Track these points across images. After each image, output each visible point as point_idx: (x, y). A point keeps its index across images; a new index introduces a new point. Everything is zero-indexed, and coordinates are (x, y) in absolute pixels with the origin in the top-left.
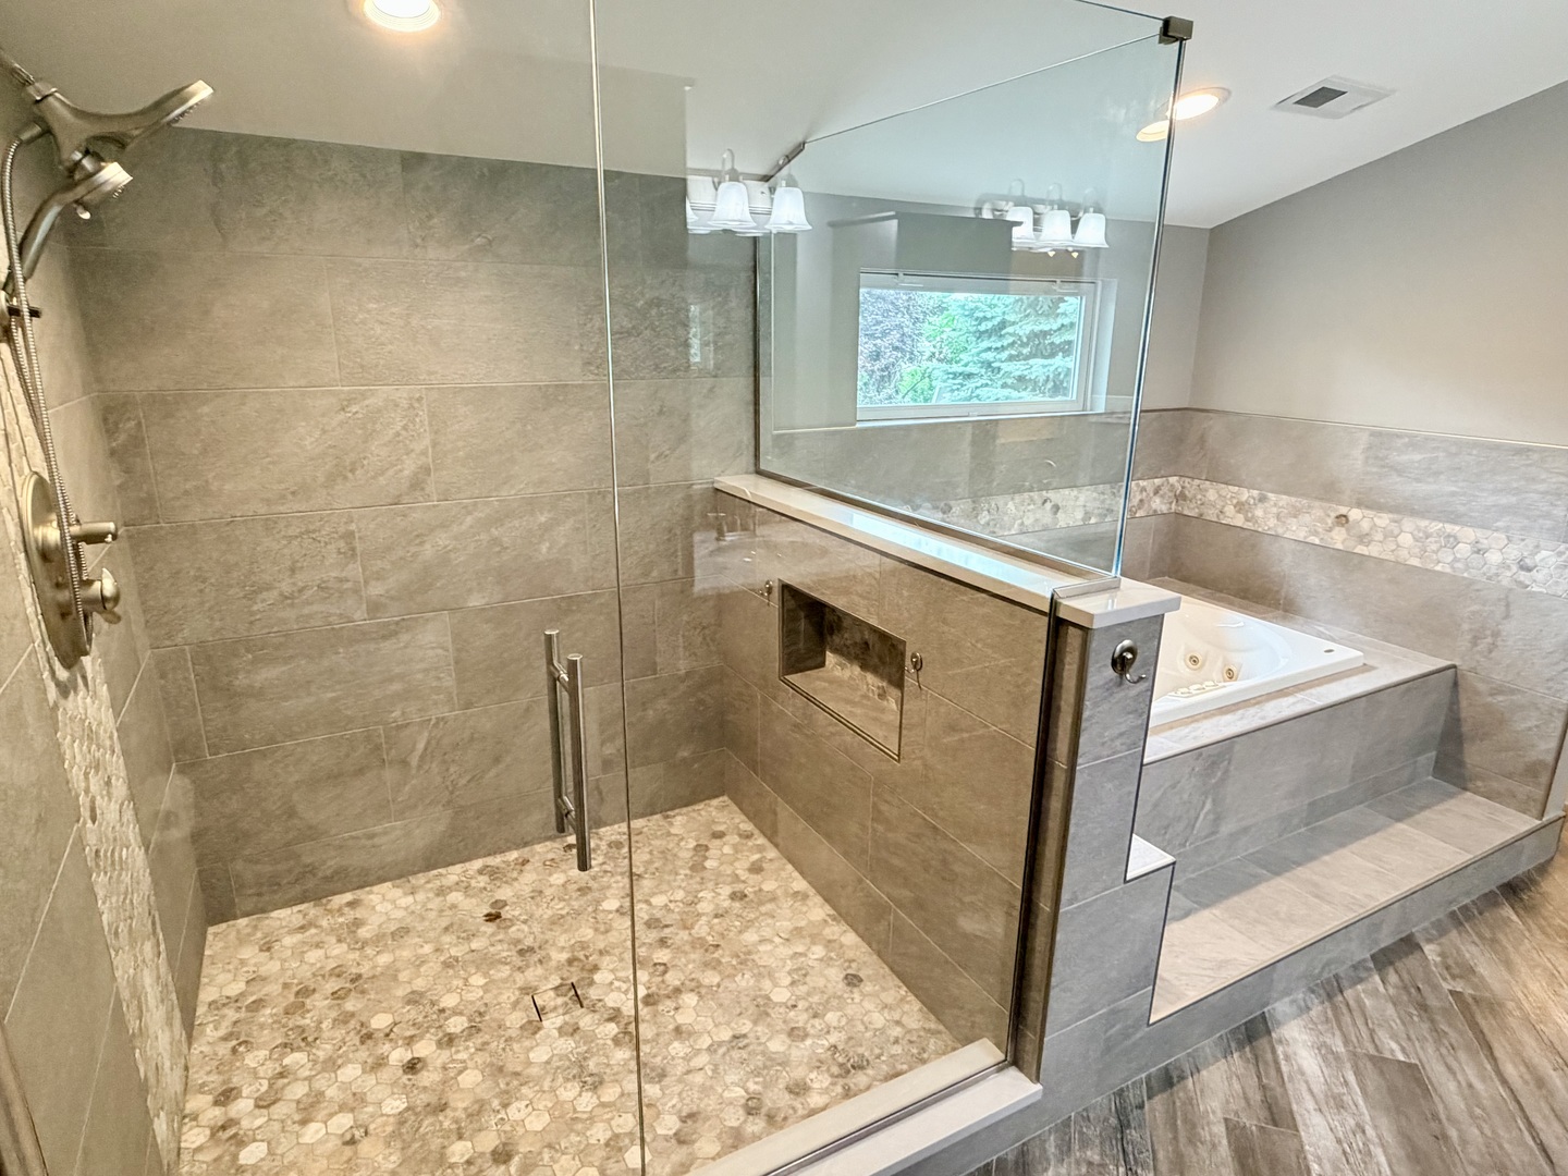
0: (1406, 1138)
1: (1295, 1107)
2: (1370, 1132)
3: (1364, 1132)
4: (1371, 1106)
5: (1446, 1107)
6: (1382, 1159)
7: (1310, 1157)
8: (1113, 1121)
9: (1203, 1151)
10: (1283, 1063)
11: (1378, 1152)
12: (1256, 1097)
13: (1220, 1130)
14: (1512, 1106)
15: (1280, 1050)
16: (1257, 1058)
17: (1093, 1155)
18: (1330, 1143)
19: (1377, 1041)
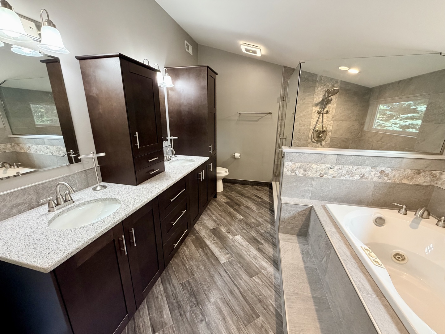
0: (244, 259)
1: (259, 253)
2: (248, 256)
4: (251, 261)
5: (242, 270)
7: (251, 246)
8: (272, 235)
9: (261, 238)
10: (267, 260)
11: (245, 253)
12: (264, 251)
13: (262, 242)
14: (233, 279)
15: (269, 263)
16: (270, 259)
17: (269, 230)
18: (251, 250)
19: (259, 279)
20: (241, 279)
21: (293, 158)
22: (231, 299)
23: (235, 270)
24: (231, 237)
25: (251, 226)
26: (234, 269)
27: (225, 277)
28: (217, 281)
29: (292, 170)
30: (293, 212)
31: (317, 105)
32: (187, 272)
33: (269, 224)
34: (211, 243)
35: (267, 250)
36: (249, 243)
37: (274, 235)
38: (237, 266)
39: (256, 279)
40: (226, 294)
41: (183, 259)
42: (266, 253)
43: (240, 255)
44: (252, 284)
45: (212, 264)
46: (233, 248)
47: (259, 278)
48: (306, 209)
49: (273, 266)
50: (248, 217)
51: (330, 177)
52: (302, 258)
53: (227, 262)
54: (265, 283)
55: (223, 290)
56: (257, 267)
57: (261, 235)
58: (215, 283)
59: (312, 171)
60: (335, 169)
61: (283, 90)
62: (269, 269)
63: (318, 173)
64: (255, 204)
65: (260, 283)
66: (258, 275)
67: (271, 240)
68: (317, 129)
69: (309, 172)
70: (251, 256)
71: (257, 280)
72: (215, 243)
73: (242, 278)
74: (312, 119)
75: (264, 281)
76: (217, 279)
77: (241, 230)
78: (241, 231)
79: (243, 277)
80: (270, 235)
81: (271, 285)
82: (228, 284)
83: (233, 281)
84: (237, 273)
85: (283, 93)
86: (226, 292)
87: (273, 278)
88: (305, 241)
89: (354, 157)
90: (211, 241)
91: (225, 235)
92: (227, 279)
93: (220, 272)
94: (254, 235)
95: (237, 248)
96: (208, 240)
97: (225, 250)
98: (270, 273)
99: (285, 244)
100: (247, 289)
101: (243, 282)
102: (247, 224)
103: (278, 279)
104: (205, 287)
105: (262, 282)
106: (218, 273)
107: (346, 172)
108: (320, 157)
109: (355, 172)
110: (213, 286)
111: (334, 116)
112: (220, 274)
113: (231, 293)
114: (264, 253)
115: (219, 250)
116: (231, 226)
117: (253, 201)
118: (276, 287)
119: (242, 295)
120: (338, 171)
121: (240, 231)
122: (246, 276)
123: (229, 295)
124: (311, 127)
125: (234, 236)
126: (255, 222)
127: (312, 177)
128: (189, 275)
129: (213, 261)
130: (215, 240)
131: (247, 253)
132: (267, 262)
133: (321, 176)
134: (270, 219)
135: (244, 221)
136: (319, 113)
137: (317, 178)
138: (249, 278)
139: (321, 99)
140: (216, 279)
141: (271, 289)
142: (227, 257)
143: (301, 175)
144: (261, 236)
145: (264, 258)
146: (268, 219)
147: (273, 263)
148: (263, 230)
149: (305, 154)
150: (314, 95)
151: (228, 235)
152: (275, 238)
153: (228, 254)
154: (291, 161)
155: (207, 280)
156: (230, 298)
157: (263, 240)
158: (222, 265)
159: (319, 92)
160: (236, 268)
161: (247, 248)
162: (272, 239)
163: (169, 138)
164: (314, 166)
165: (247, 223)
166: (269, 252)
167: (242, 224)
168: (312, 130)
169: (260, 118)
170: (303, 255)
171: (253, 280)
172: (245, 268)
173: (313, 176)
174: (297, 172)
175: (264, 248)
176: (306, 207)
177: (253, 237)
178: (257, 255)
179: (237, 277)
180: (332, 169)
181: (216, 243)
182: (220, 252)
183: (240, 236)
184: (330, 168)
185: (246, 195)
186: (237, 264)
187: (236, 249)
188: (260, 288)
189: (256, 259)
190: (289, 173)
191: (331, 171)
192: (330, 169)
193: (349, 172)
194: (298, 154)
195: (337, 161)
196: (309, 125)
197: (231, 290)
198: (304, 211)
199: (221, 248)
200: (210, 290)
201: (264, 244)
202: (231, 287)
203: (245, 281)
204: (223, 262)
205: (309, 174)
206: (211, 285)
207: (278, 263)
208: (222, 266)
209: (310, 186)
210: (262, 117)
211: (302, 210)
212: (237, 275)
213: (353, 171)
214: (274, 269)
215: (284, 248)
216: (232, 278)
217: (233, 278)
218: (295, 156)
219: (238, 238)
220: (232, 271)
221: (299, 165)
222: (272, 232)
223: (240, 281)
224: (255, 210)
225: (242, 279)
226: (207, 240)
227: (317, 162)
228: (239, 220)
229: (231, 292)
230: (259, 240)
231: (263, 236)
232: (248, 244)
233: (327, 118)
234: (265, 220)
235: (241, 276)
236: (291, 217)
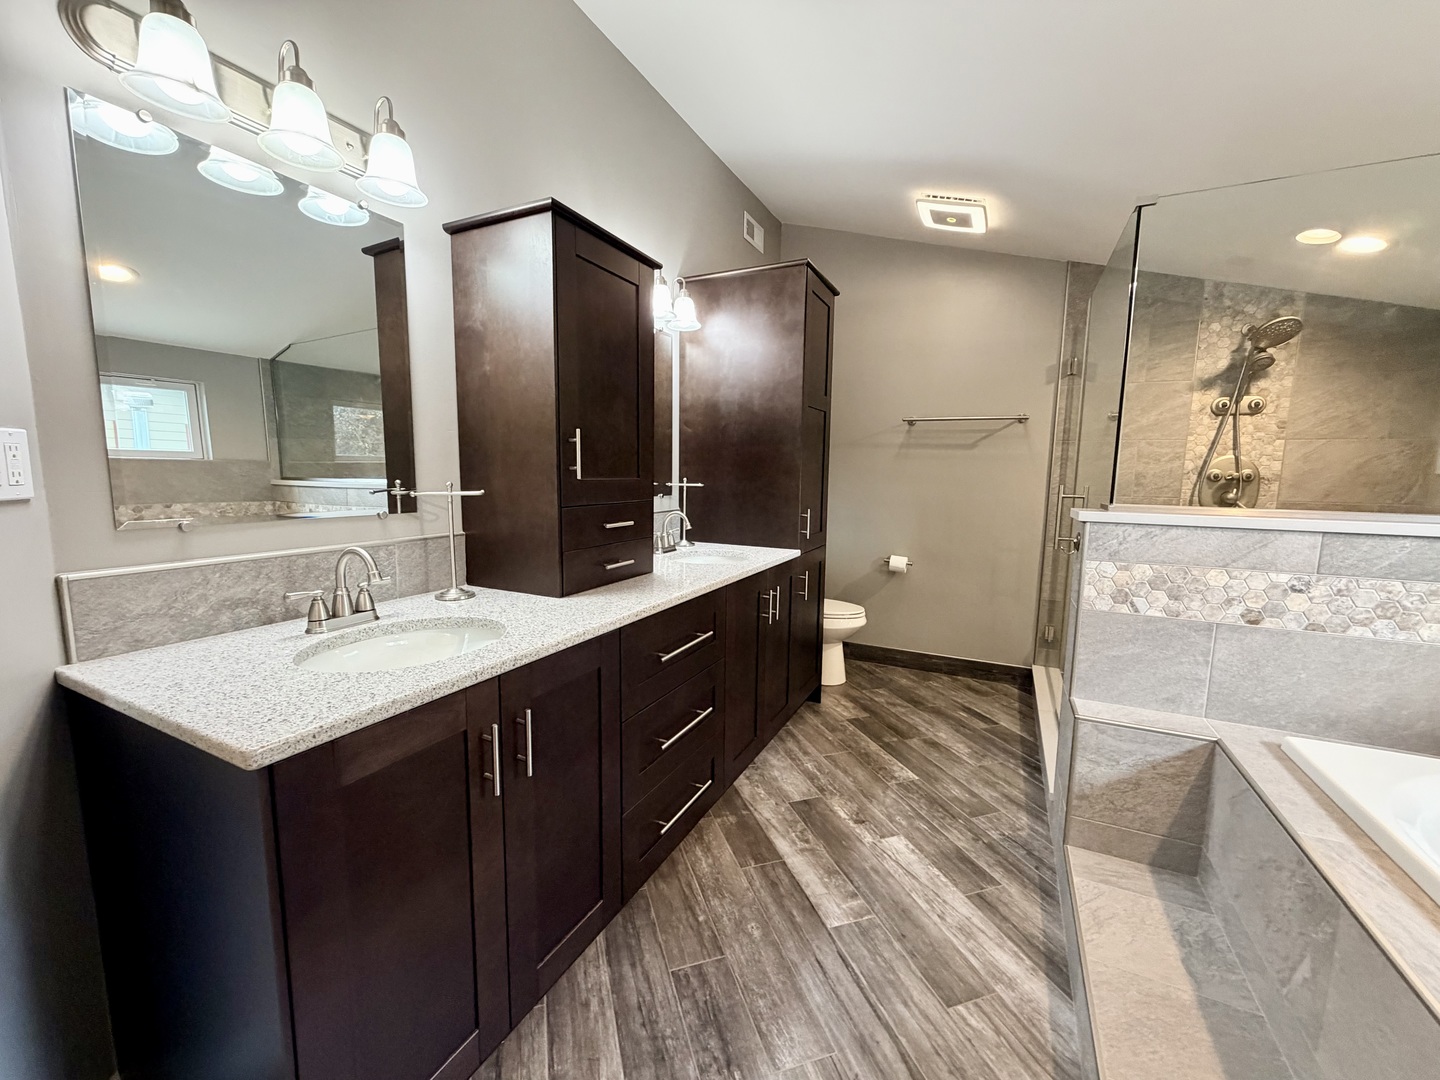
0: (918, 926)
1: (980, 913)
2: (936, 918)
3: (939, 916)
4: (947, 940)
5: (909, 967)
6: (919, 902)
7: (949, 884)
8: (1036, 854)
9: (992, 861)
10: (1016, 949)
11: (924, 906)
12: (1002, 908)
13: (997, 876)
15: (1029, 962)
16: (1031, 944)
17: (1023, 834)
18: (948, 898)
19: (986, 1019)
20: (905, 1004)
21: (1122, 548)
22: (860, 1073)
23: (883, 964)
24: (868, 838)
25: (947, 811)
26: (879, 959)
27: (838, 978)
28: (809, 990)
29: (1120, 591)
30: (1130, 760)
31: (1207, 384)
32: (700, 935)
33: (1025, 813)
34: (794, 847)
35: (1017, 910)
36: (940, 869)
37: (1045, 855)
38: (892, 951)
39: (972, 1015)
40: (841, 1050)
41: (690, 885)
42: (1013, 919)
43: (903, 911)
44: (953, 1032)
45: (793, 922)
46: (876, 877)
47: (984, 1013)
48: (1190, 752)
49: (1043, 975)
50: (937, 779)
51: (1293, 626)
52: (1183, 961)
53: (850, 925)
54: (1012, 1038)
55: (831, 1030)
56: (972, 967)
57: (990, 846)
58: (800, 996)
59: (1209, 599)
60: (1315, 592)
61: (1070, 340)
62: (1026, 987)
63: (1238, 609)
64: (964, 735)
65: (990, 1033)
66: (979, 1000)
67: (1033, 873)
68: (1216, 471)
69: (1196, 605)
70: (948, 920)
71: (973, 1022)
72: (807, 850)
73: (911, 998)
74: (1192, 434)
75: (1004, 1029)
76: (810, 982)
77: (907, 817)
78: (911, 824)
79: (915, 994)
80: (1030, 853)
81: (1038, 1055)
82: (854, 1014)
83: (871, 1005)
84: (892, 977)
85: (1070, 348)
86: (843, 1042)
87: (1047, 1026)
88: (1191, 895)
89: (1407, 542)
90: (796, 844)
91: (846, 831)
92: (847, 993)
93: (821, 958)
94: (960, 844)
95: (890, 880)
96: (783, 836)
97: (844, 880)
98: (1031, 1001)
99: (1096, 891)
100: (929, 1046)
101: (913, 1016)
102: (933, 801)
103: (1071, 1033)
104: (761, 1003)
105: (998, 1032)
106: (813, 959)
107: (1373, 605)
108: (1240, 543)
109: (1423, 607)
110: (790, 1005)
111: (1284, 422)
112: (821, 967)
113: (862, 1047)
114: (1005, 919)
115: (821, 879)
116: (871, 802)
117: (959, 726)
118: (1065, 1066)
119: (909, 1069)
120: (1330, 602)
121: (904, 823)
122: (929, 995)
123: (855, 1057)
124: (1189, 465)
125: (882, 837)
126: (963, 798)
127: (1210, 625)
128: (703, 945)
129: (795, 913)
130: (807, 841)
131: (933, 907)
132: (1019, 957)
133: (1250, 622)
134: (1026, 795)
135: (920, 788)
136: (1220, 412)
137: (1233, 628)
138: (939, 1007)
139: (1224, 363)
140: (805, 981)
141: (1038, 1069)
142: (851, 909)
143: (1159, 614)
144: (990, 853)
145: (1006, 939)
146: (1015, 793)
147: (1043, 964)
148: (997, 829)
149: (1173, 532)
150: (1194, 352)
151: (859, 830)
152: (1052, 870)
153: (854, 896)
154: (1113, 557)
155: (769, 978)
156: (857, 1070)
157: (1000, 869)
158: (830, 934)
159: (1215, 339)
160: (886, 955)
161: (932, 887)
162: (1037, 868)
163: (675, 484)
164: (1216, 578)
165: (934, 799)
166: (1027, 918)
167: (913, 799)
168: (1194, 477)
169: (984, 435)
170: (1184, 947)
171: (956, 1017)
172: (924, 963)
173: (1212, 620)
174: (1139, 602)
175: (1005, 897)
176: (1189, 745)
177: (958, 850)
178: (975, 920)
179: (890, 991)
180: (1300, 591)
181: (812, 851)
182: (827, 888)
183: (905, 841)
184: (1294, 589)
185: (930, 705)
186: (890, 942)
187: (888, 884)
188: (989, 1056)
189: (969, 936)
190: (1104, 605)
191: (1297, 603)
192: (1294, 595)
193: (1385, 610)
194: (1142, 531)
195: (1325, 559)
196: (1180, 457)
197: (862, 1035)
198: (1178, 758)
199: (830, 873)
200: (780, 1021)
201: (1005, 882)
202: (861, 1027)
203: (922, 1012)
204: (836, 924)
205: (1195, 610)
206: (783, 1002)
207: (1066, 966)
208: (832, 938)
209: (1201, 659)
210: (991, 433)
211: (1171, 754)
212: (891, 983)
213: (1409, 605)
214: (1052, 991)
215: (1093, 905)
216: (868, 990)
217: (873, 991)
218: (1129, 539)
219: (898, 845)
220: (872, 963)
221: (1149, 572)
222: (1036, 844)
223: (900, 1008)
224: (964, 758)
225: (910, 1003)
226: (777, 835)
227: (1228, 561)
228: (899, 785)
229: (865, 1048)
230: (985, 867)
231: (998, 853)
232: (937, 872)
233: (1257, 429)
234: (1006, 796)
235: (907, 990)
236: (1120, 782)
